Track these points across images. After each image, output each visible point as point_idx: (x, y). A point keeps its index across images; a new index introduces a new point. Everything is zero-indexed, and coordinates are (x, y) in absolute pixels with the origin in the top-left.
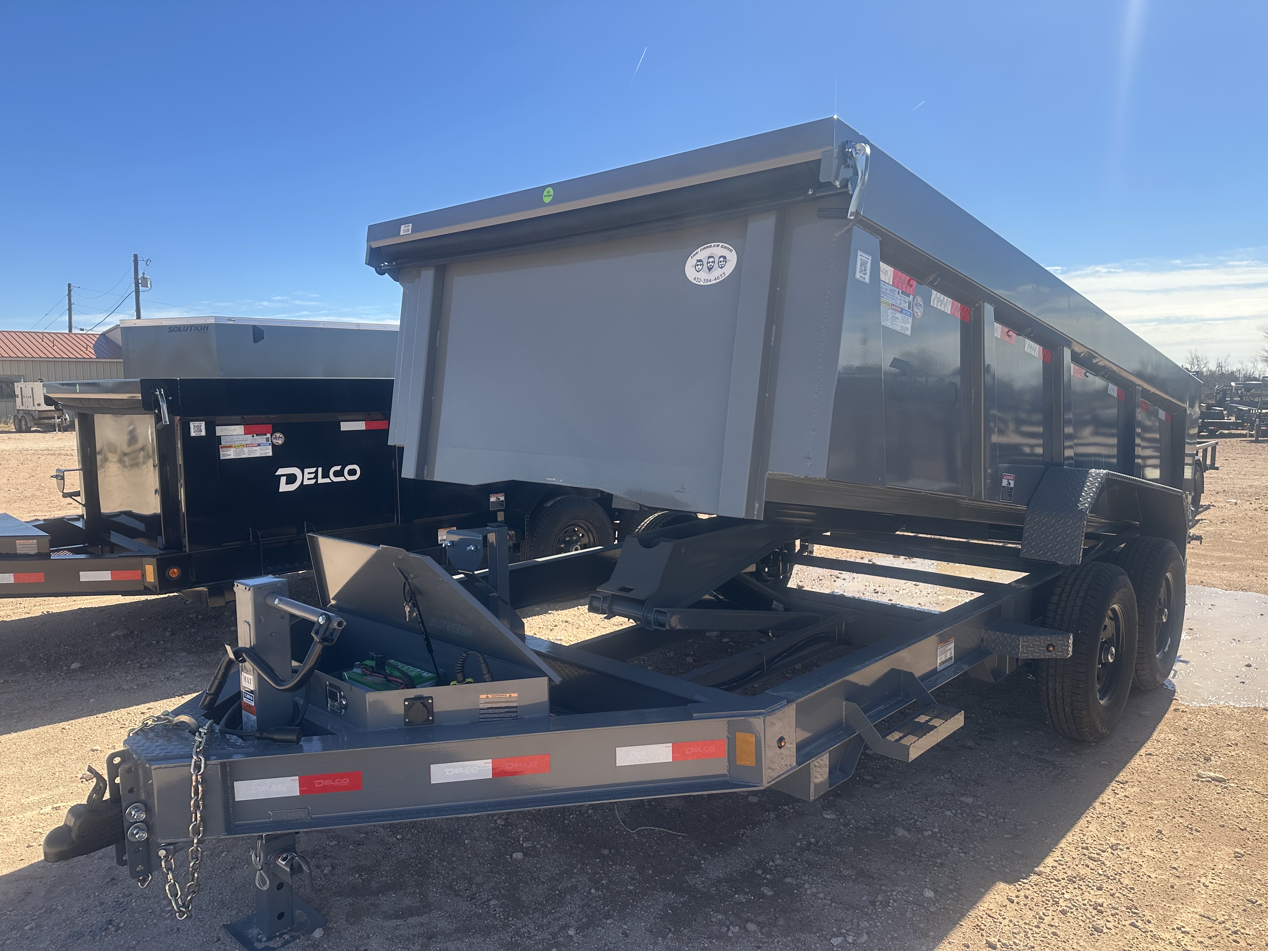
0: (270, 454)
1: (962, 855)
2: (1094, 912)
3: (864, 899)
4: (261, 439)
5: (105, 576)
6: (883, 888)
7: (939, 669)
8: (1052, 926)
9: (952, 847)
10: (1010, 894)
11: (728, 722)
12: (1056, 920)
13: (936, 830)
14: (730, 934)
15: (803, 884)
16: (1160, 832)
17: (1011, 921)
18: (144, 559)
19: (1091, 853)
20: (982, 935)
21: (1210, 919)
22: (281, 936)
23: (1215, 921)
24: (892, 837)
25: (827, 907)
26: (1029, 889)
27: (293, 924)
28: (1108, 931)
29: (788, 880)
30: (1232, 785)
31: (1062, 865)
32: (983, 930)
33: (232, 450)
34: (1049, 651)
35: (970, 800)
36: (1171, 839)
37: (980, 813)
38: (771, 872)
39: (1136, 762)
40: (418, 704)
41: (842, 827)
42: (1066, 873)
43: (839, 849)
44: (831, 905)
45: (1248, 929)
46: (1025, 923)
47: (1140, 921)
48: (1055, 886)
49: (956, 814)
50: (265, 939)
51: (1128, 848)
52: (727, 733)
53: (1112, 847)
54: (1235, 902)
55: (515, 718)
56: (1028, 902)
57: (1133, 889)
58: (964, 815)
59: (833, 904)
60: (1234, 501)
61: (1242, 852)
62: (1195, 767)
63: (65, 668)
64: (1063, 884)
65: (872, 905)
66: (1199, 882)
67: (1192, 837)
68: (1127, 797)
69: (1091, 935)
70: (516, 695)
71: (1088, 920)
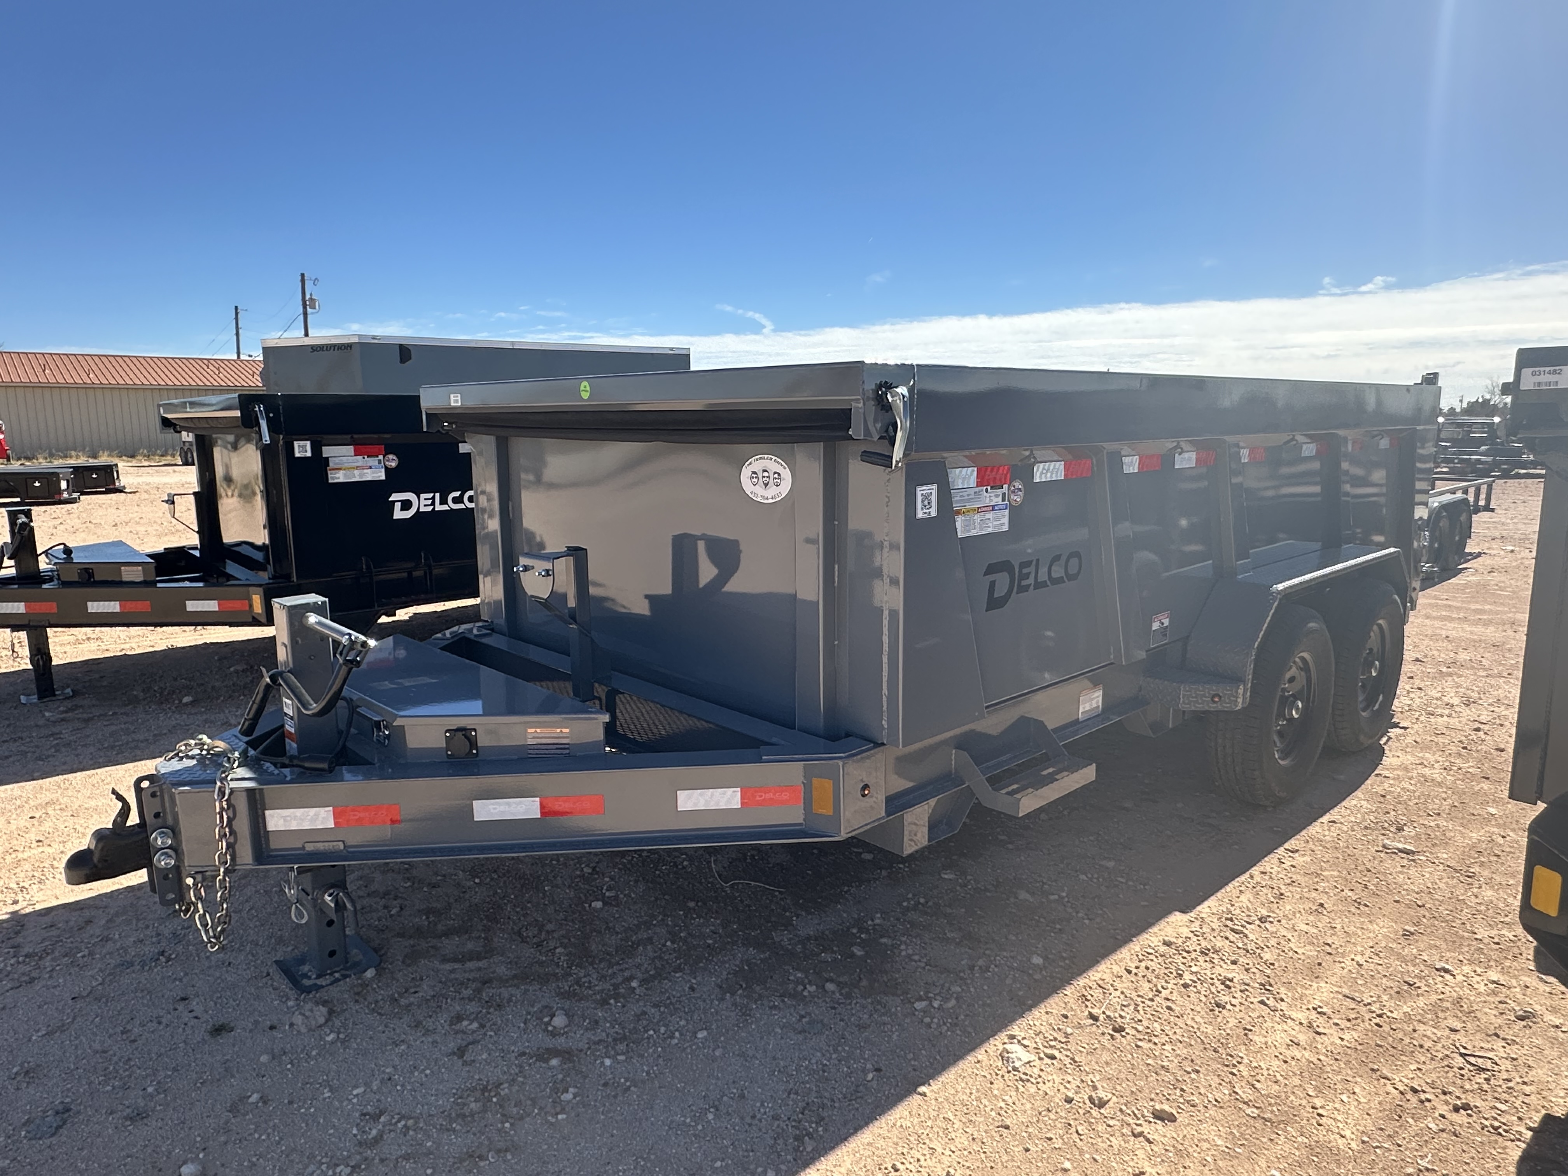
0: (383, 478)
1: (1087, 921)
2: (1222, 987)
3: (963, 963)
4: (373, 461)
5: (212, 606)
6: (987, 952)
7: (1081, 720)
8: (1168, 999)
9: (1077, 913)
10: (1130, 964)
11: (805, 766)
12: (1175, 994)
13: (1064, 894)
14: (805, 993)
15: (899, 945)
16: (1322, 905)
17: (1122, 993)
18: (251, 588)
19: (1235, 924)
20: (1086, 1006)
21: (1353, 999)
22: (331, 974)
23: (1359, 1002)
24: (1012, 900)
25: (919, 970)
26: (1152, 960)
27: (347, 962)
28: (1231, 1008)
29: (884, 940)
30: (1421, 858)
31: (1198, 936)
32: (1088, 1000)
33: (341, 472)
34: (1215, 702)
35: (1111, 864)
36: (1333, 914)
37: (1119, 879)
38: (867, 931)
39: (1315, 829)
40: (460, 734)
41: (958, 888)
42: (1200, 945)
43: (949, 910)
44: (924, 968)
45: (1396, 1012)
46: (1139, 996)
47: (1271, 999)
48: (1184, 958)
49: (1091, 879)
50: (314, 976)
51: (1279, 921)
52: (802, 779)
53: (1260, 920)
54: (1389, 984)
55: (569, 756)
56: (1149, 975)
57: (1273, 964)
58: (1101, 880)
59: (928, 967)
60: (1511, 548)
61: (1412, 930)
62: (1382, 837)
63: (177, 702)
64: (1193, 957)
65: (970, 969)
66: (1353, 960)
67: (1358, 911)
68: (1294, 867)
69: (1212, 1010)
70: (567, 731)
71: (1211, 996)
